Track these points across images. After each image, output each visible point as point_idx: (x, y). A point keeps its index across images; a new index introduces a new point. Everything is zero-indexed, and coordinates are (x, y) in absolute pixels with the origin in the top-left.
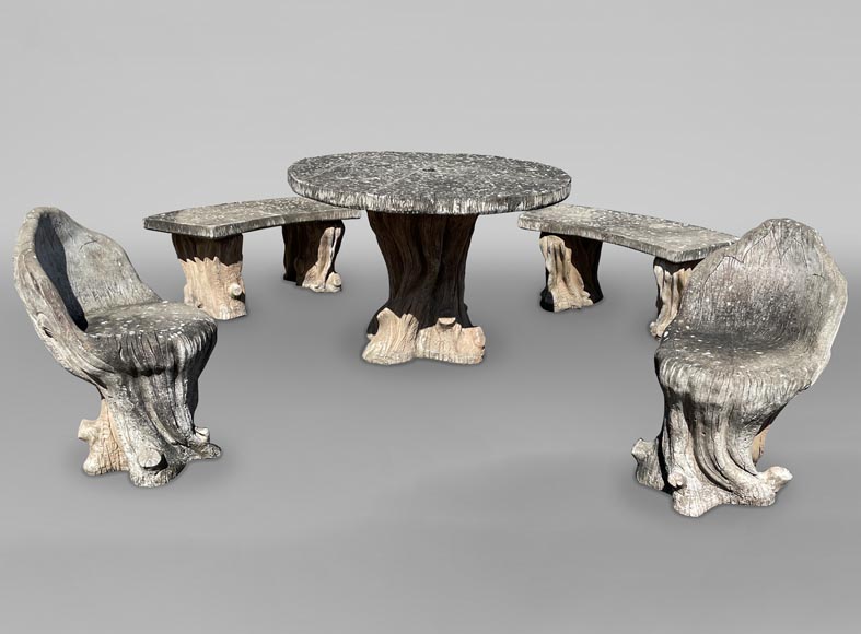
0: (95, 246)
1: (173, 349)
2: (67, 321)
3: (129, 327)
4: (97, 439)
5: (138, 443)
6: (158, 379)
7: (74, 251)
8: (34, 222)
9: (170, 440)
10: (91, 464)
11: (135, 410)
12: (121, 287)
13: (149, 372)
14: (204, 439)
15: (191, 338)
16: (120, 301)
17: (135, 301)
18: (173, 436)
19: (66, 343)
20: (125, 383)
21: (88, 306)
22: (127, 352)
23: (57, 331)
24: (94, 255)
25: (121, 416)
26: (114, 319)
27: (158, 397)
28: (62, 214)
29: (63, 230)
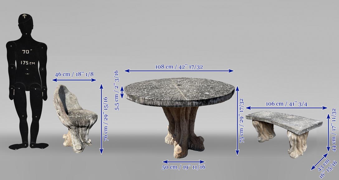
0: (71, 96)
1: (89, 122)
2: (64, 112)
3: (78, 115)
4: (67, 139)
5: (76, 142)
6: (83, 128)
7: (67, 96)
8: (59, 87)
9: (82, 141)
10: (65, 144)
11: (76, 135)
12: (75, 106)
13: (82, 127)
14: (90, 142)
15: (94, 119)
16: (75, 109)
17: (77, 109)
18: (83, 141)
19: (63, 118)
20: (75, 129)
21: (69, 109)
22: (78, 122)
23: (62, 114)
24: (71, 98)
25: (73, 135)
26: (74, 113)
27: (82, 132)
28: (65, 87)
29: (65, 91)
